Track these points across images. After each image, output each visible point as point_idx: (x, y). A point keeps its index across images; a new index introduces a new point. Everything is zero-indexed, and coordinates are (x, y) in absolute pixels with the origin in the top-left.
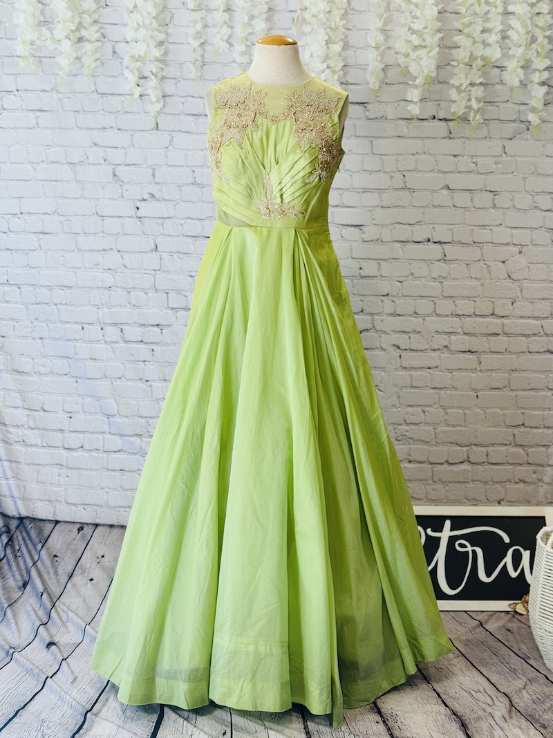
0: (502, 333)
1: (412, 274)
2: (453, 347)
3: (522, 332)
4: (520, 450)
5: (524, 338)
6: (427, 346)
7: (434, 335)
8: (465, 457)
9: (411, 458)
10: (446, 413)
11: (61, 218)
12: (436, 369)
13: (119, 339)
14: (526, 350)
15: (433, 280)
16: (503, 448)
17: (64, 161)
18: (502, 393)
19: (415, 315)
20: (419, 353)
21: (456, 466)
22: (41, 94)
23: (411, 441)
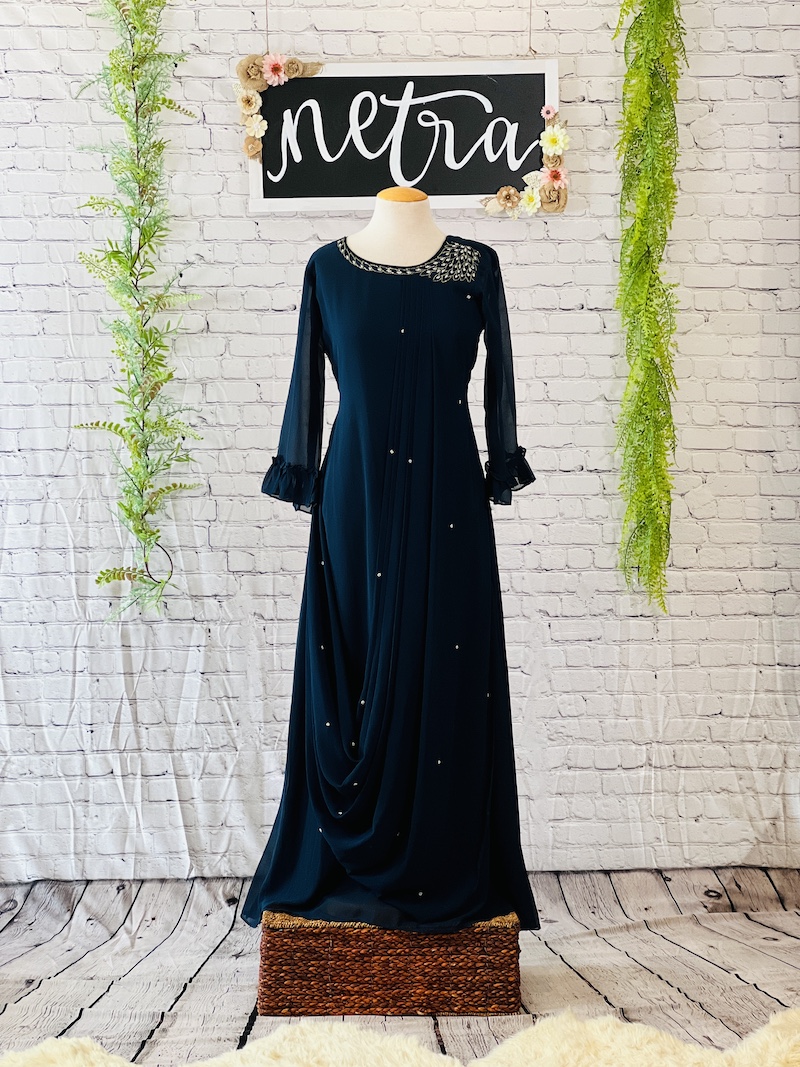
0: (684, 590)
1: (561, 515)
2: (622, 612)
3: (713, 588)
4: (719, 747)
5: (716, 597)
6: (585, 611)
7: (595, 595)
8: (644, 760)
9: (571, 763)
10: (616, 701)
11: (77, 455)
12: (598, 642)
13: (163, 617)
14: (719, 611)
15: (591, 522)
16: (697, 746)
17: (81, 379)
18: (690, 671)
19: (567, 569)
20: (575, 621)
21: (632, 772)
22: (46, 288)
23: (570, 740)
